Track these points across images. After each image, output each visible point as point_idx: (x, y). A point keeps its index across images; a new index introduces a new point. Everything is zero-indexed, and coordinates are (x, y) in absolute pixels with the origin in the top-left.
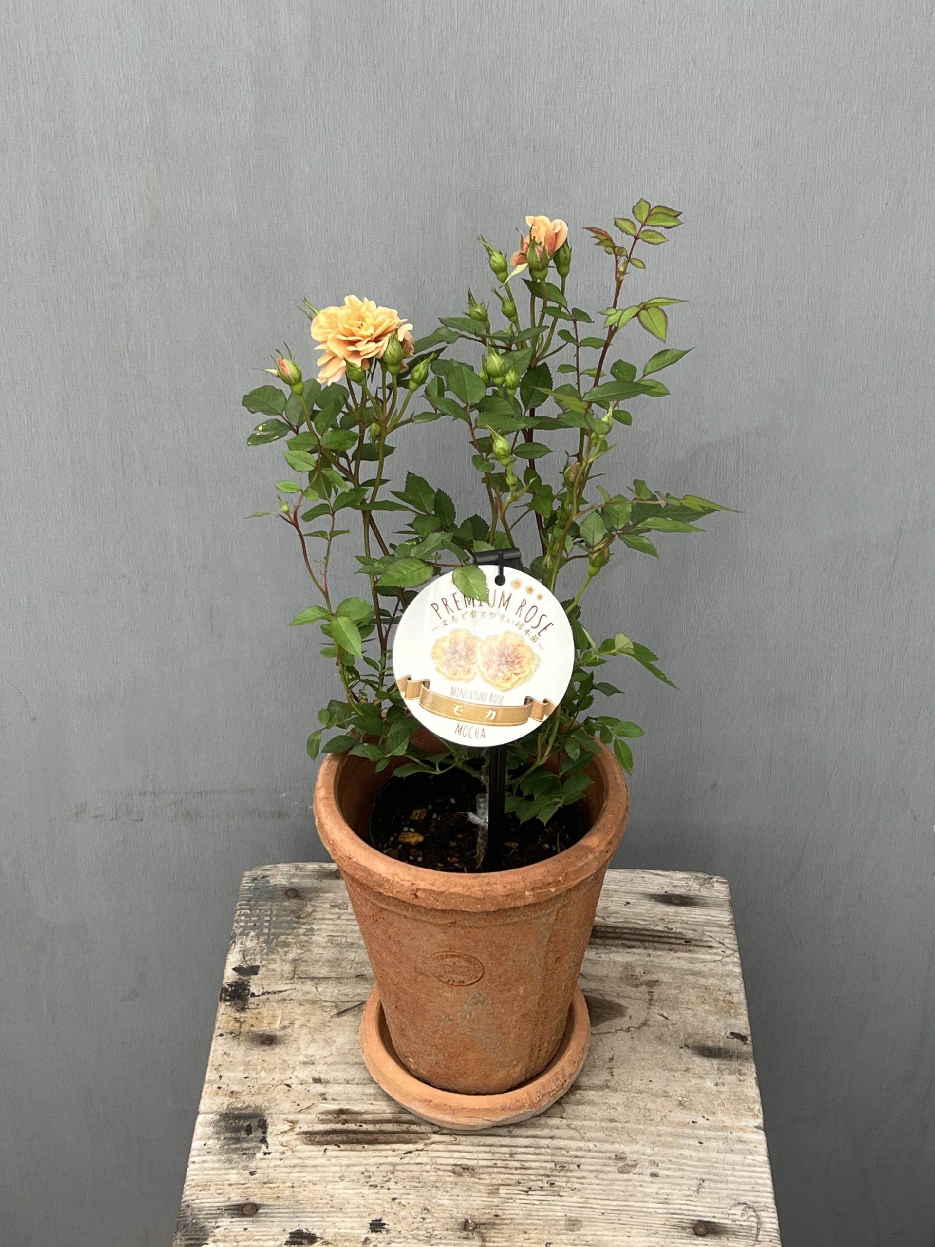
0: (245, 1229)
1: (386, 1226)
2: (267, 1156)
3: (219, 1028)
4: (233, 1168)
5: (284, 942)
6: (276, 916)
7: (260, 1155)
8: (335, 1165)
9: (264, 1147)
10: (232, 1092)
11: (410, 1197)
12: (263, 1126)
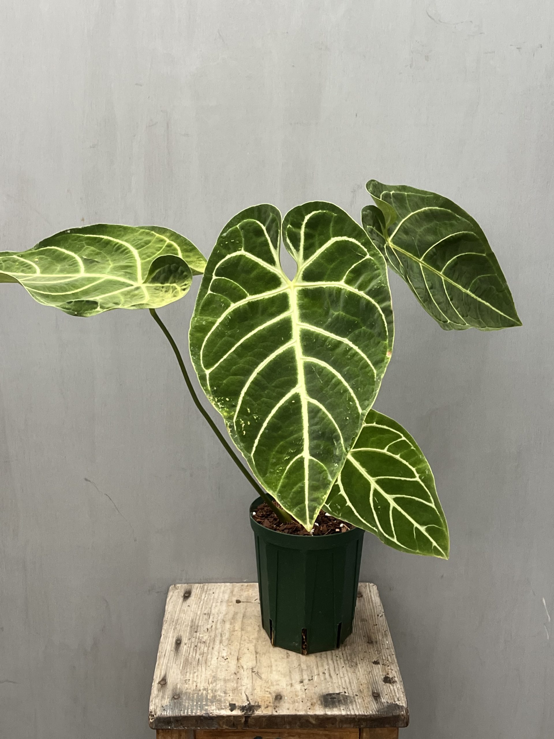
0: (386, 695)
1: (376, 660)
2: (347, 692)
3: (272, 712)
4: (355, 701)
5: (212, 697)
6: (193, 701)
7: (347, 694)
8: (348, 675)
9: (342, 694)
10: (312, 705)
11: (360, 656)
12: (330, 694)
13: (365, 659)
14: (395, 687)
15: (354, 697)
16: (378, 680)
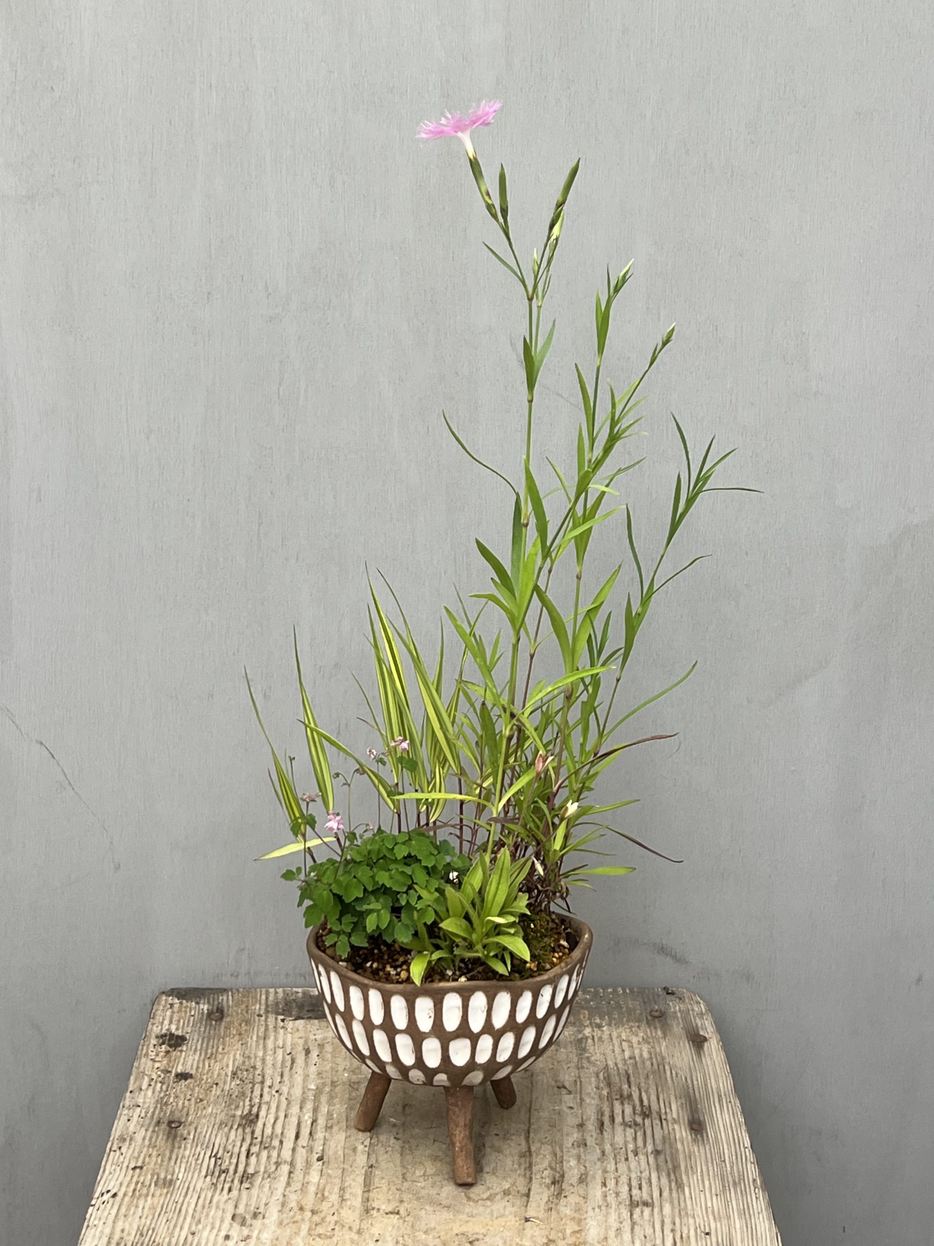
13: (208, 1085)
14: (166, 1027)
15: (267, 1012)
16: (198, 1041)
